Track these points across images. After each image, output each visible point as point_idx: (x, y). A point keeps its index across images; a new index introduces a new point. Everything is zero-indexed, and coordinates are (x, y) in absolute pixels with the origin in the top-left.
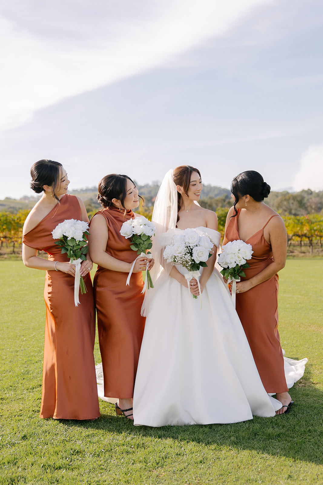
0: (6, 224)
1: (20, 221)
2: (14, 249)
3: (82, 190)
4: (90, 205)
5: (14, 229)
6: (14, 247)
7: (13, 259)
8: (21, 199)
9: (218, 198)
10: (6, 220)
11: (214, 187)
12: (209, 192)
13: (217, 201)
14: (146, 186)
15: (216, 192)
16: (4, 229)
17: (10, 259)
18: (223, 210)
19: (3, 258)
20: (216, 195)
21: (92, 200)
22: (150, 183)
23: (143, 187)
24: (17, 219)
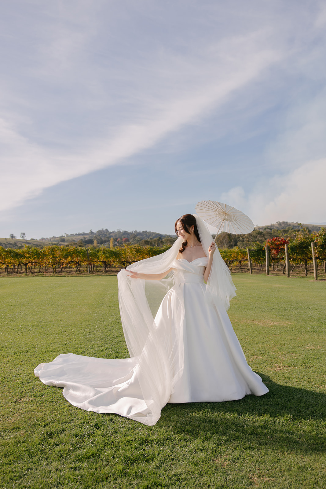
0: (36, 254)
1: (45, 253)
2: (40, 270)
3: (76, 234)
4: (81, 243)
5: (41, 258)
6: (40, 268)
7: (40, 276)
8: (40, 240)
9: (155, 239)
10: (37, 252)
11: (152, 232)
12: (150, 235)
13: (155, 240)
14: (114, 232)
15: (154, 235)
16: (35, 258)
17: (38, 276)
18: (167, 246)
19: (34, 275)
20: (154, 237)
21: (82, 240)
22: (116, 231)
23: (112, 232)
24: (43, 252)
